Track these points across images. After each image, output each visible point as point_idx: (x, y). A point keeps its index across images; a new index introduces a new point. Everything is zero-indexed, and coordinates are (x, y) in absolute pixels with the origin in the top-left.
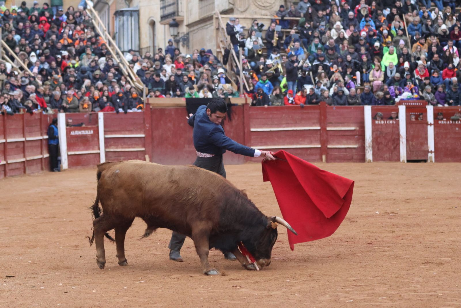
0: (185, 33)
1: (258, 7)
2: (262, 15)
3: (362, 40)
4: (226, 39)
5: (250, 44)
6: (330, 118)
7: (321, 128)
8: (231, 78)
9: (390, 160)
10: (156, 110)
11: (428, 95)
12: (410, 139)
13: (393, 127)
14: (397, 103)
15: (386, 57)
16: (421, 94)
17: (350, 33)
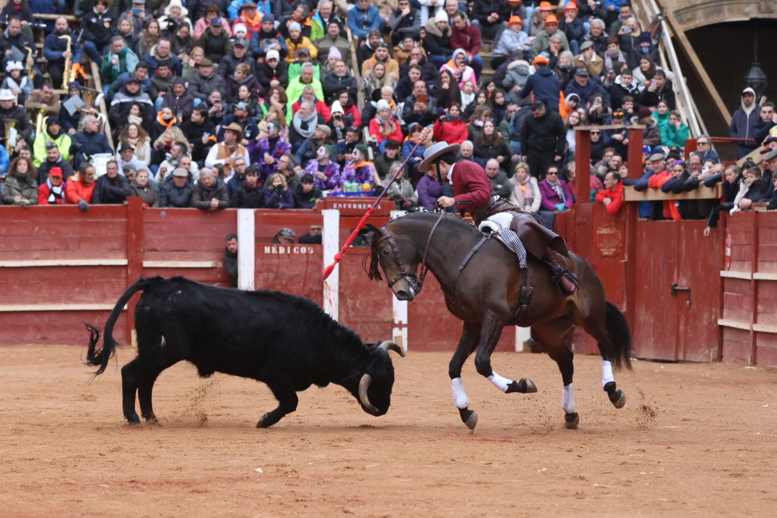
6: (152, 237)
7: (129, 262)
11: (396, 186)
12: (348, 292)
13: (307, 262)
14: (319, 202)
15: (295, 89)
16: (379, 182)
17: (205, 27)
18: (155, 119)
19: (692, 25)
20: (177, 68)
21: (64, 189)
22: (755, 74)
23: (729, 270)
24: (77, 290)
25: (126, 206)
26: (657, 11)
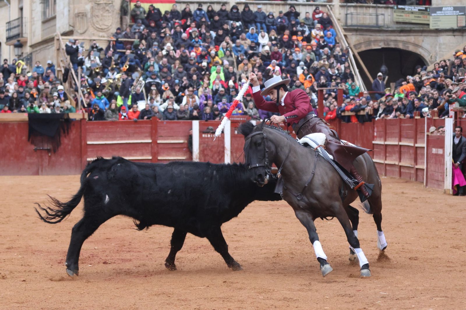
0: (29, 53)
1: (96, 29)
2: (99, 36)
3: (192, 60)
4: (66, 59)
5: (88, 63)
6: (161, 131)
7: (153, 141)
8: (70, 95)
11: (251, 111)
12: (234, 151)
13: (218, 140)
15: (214, 76)
16: (245, 110)
17: (180, 53)
18: (161, 88)
19: (360, 50)
20: (170, 69)
21: (127, 114)
22: (384, 68)
23: (376, 140)
24: (133, 152)
25: (151, 120)
26: (347, 45)
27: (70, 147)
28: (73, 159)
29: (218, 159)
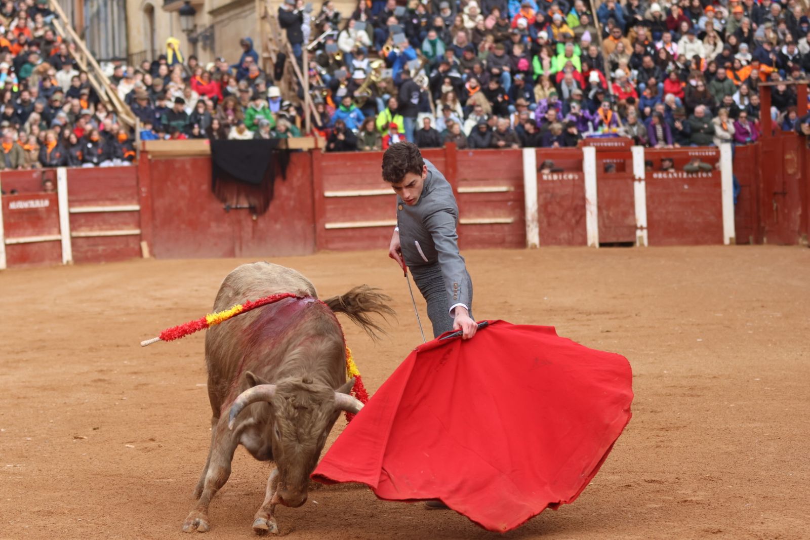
0: (207, 26)
4: (280, 34)
6: (463, 171)
9: (570, 243)
10: (157, 162)
12: (604, 205)
13: (574, 185)
14: (581, 143)
15: (560, 60)
18: (464, 87)
27: (292, 203)
28: (299, 225)
29: (573, 221)
